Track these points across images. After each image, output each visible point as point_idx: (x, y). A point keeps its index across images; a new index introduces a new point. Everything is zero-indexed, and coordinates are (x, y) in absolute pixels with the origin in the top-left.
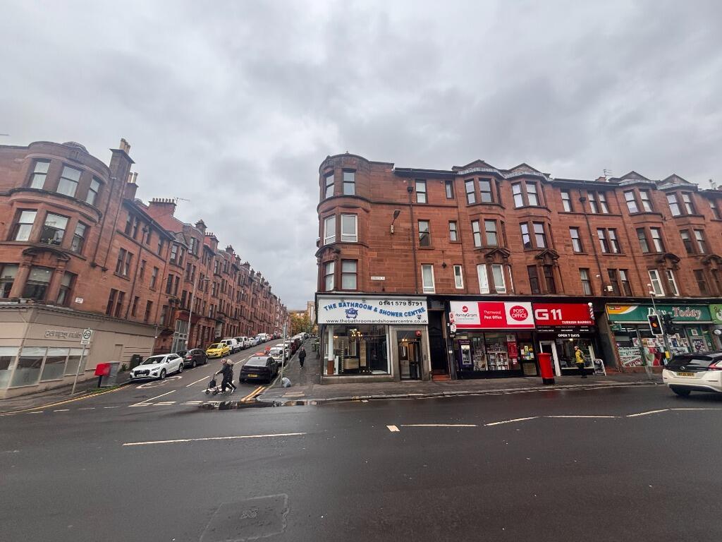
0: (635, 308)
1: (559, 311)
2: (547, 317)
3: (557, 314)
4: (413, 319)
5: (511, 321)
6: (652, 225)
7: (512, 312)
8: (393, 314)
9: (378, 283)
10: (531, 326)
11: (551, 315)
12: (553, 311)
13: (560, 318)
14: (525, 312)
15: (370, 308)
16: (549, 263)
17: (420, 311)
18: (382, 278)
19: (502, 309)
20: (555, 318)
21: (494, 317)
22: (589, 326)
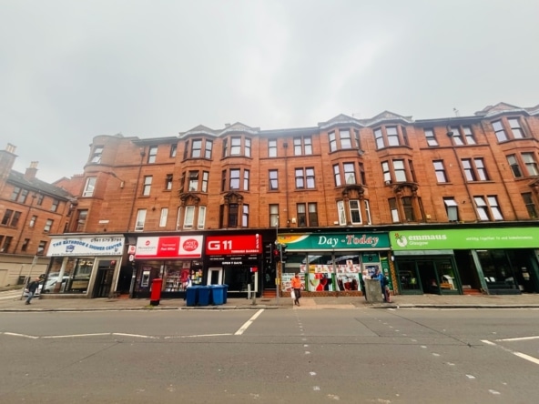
0: (306, 237)
1: (230, 242)
2: (218, 247)
3: (228, 245)
4: (112, 252)
5: (182, 251)
6: (345, 160)
7: (185, 245)
8: (98, 248)
9: (103, 225)
10: (199, 255)
11: (222, 246)
12: (225, 243)
13: (230, 248)
14: (197, 244)
15: (83, 244)
16: (234, 201)
17: (118, 245)
18: (107, 222)
19: (177, 242)
20: (225, 248)
21: (169, 249)
22: (258, 255)
